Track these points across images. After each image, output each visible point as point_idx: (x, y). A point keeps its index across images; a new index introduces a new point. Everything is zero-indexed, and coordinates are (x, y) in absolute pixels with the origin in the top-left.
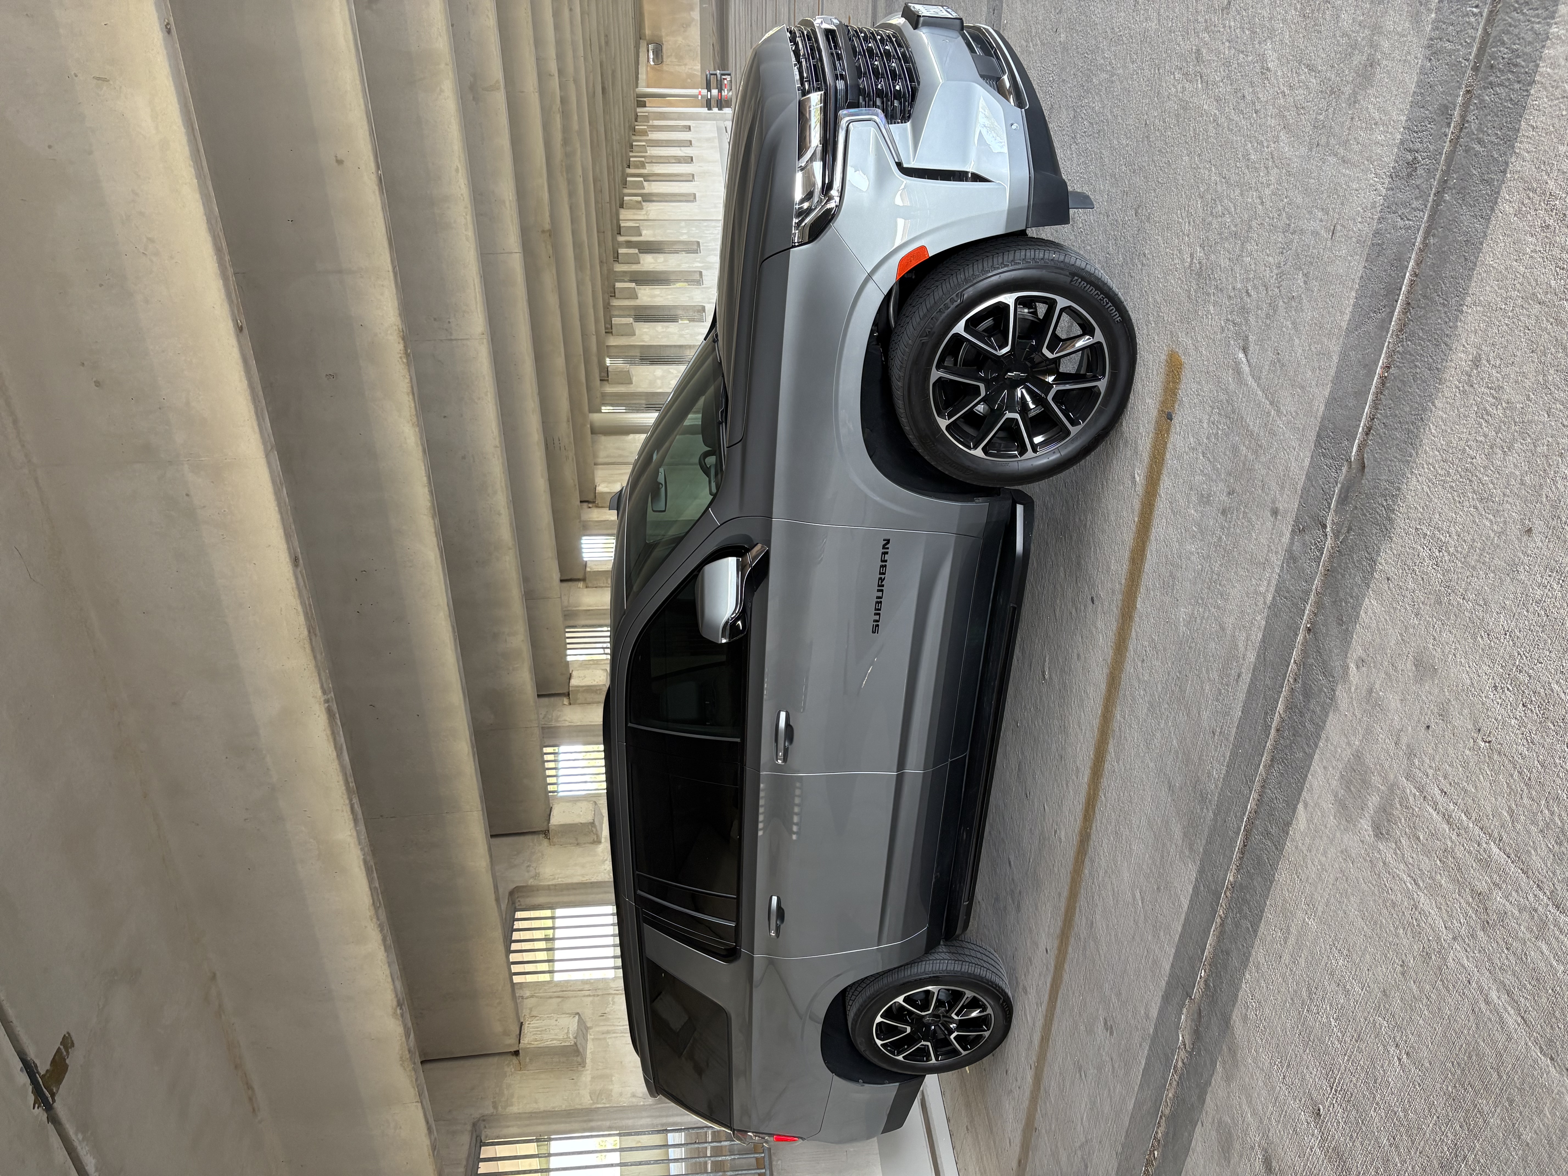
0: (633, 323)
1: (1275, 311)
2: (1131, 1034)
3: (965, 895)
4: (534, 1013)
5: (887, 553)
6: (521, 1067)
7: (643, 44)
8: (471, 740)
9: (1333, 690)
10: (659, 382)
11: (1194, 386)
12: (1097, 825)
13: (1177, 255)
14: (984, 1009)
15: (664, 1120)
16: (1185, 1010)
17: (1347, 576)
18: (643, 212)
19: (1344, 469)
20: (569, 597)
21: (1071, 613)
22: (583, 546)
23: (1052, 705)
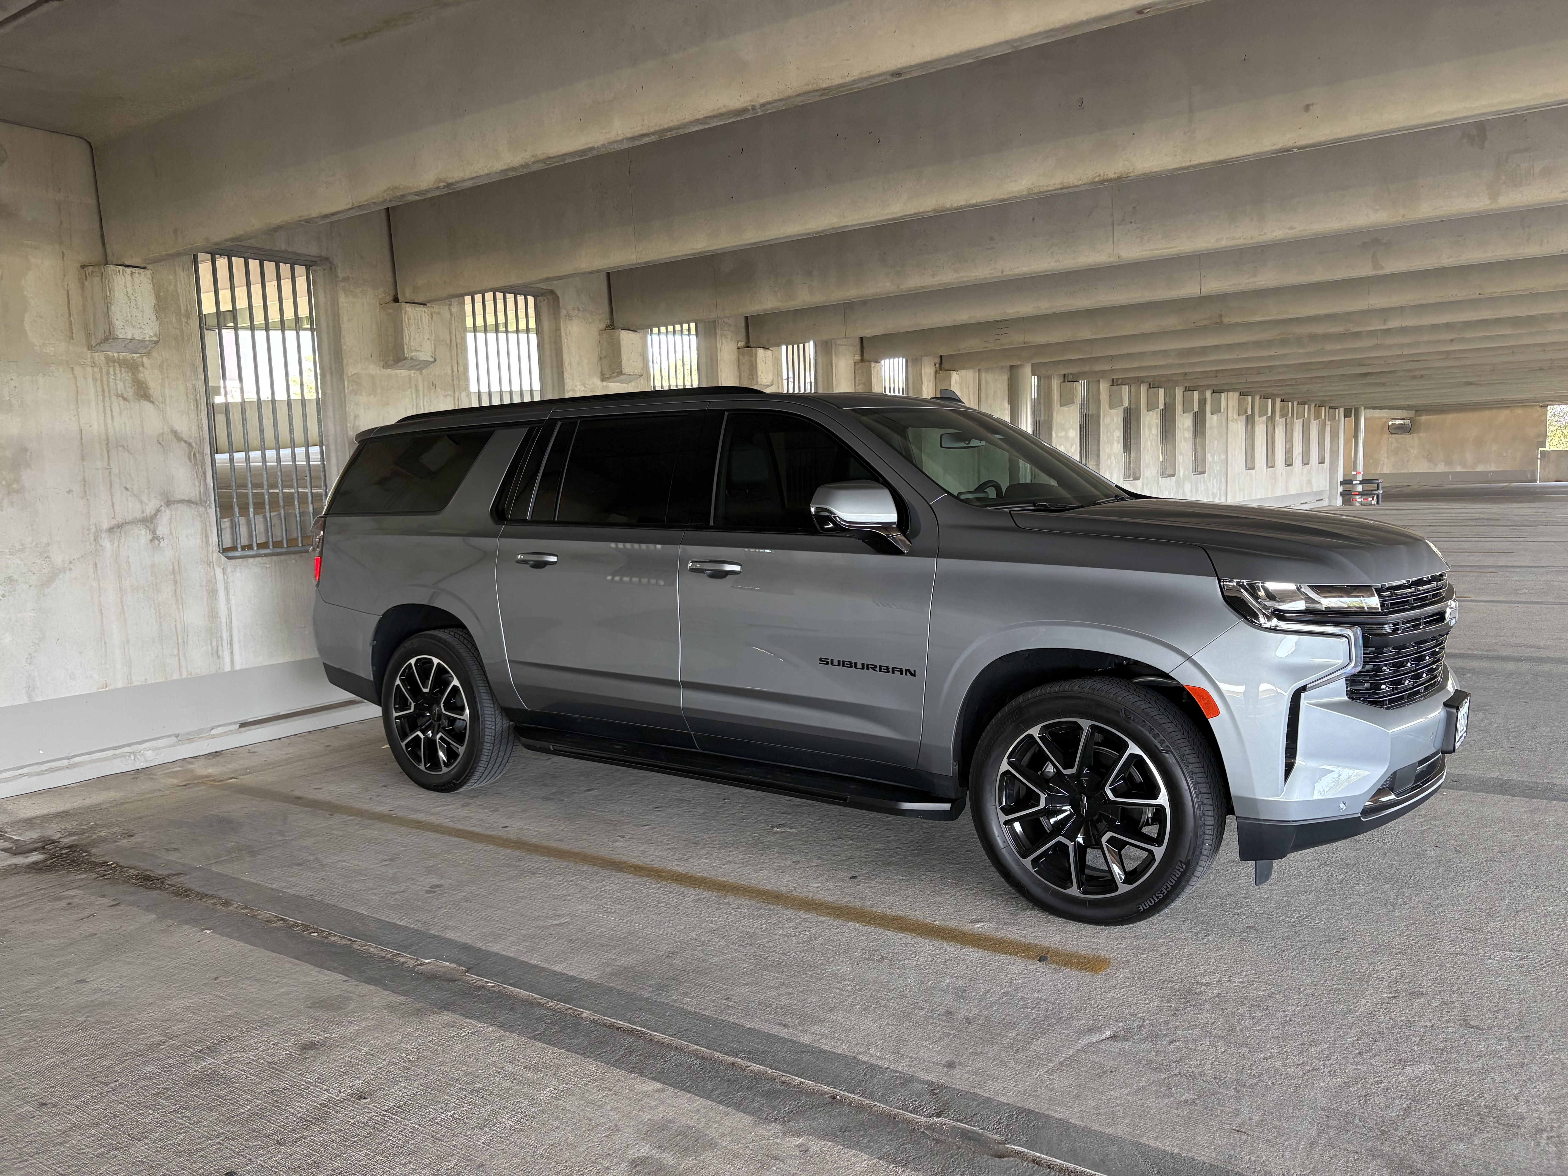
0: (1123, 407)
1: (1155, 1069)
2: (429, 911)
3: (559, 746)
4: (435, 317)
5: (901, 673)
6: (383, 305)
7: (1411, 414)
8: (707, 251)
9: (775, 1121)
10: (1063, 434)
11: (1074, 985)
12: (631, 878)
13: (1208, 969)
14: (447, 765)
15: (332, 447)
16: (454, 965)
17: (890, 1138)
18: (1235, 416)
19: (997, 1137)
20: (845, 345)
21: (840, 855)
22: (896, 359)
23: (748, 834)
